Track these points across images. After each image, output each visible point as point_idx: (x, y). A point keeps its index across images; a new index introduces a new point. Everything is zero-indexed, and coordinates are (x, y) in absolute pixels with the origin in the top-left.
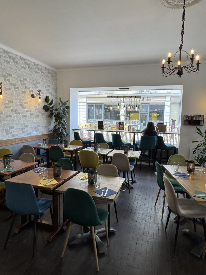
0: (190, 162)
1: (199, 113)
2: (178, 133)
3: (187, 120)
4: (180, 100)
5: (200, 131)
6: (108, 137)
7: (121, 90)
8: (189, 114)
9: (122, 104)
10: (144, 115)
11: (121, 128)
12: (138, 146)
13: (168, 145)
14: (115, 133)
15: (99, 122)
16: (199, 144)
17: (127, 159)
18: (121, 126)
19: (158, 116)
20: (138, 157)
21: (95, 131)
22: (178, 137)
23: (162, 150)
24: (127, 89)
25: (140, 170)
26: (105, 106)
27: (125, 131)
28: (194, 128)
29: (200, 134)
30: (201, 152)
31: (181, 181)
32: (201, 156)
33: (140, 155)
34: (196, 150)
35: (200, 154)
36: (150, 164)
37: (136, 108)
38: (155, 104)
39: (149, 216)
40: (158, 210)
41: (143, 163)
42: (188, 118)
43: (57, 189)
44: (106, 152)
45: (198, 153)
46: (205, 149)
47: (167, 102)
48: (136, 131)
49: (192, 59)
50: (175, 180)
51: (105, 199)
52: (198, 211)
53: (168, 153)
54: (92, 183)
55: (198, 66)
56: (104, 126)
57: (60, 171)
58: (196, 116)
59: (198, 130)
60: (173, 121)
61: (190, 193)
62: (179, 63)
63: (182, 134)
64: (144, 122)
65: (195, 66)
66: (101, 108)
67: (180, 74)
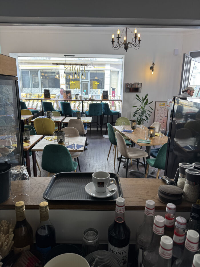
0: (133, 121)
1: (137, 81)
2: (120, 100)
3: (128, 88)
4: (121, 70)
5: (139, 98)
6: (56, 106)
7: (66, 56)
8: (130, 82)
9: (62, 72)
10: (84, 83)
11: (69, 97)
12: (88, 114)
13: (113, 112)
14: (64, 102)
15: (45, 90)
16: (138, 109)
17: (82, 124)
18: (69, 95)
19: (98, 85)
20: (91, 122)
21: (42, 100)
22: (120, 103)
23: (108, 116)
24: (73, 57)
25: (90, 135)
26: (41, 72)
27: (72, 99)
28: (134, 95)
29: (138, 100)
30: (139, 115)
31: (128, 135)
32: (139, 119)
33: (92, 120)
34: (135, 114)
35: (138, 116)
36: (97, 129)
37: (76, 76)
38: (95, 72)
39: (104, 167)
40: (110, 161)
41: (92, 129)
42: (129, 86)
43: (33, 148)
44: (60, 119)
45: (137, 115)
46: (143, 112)
47: (107, 70)
48: (83, 99)
49: (136, 37)
50: (123, 135)
51: (76, 151)
52: (140, 154)
53: (114, 117)
54: (61, 142)
55: (139, 42)
56: (51, 95)
57: (28, 135)
58: (135, 84)
59: (137, 96)
60: (114, 89)
61: (135, 141)
62: (125, 39)
63: (124, 101)
64: (85, 91)
65: (137, 42)
66: (37, 74)
67: (126, 48)
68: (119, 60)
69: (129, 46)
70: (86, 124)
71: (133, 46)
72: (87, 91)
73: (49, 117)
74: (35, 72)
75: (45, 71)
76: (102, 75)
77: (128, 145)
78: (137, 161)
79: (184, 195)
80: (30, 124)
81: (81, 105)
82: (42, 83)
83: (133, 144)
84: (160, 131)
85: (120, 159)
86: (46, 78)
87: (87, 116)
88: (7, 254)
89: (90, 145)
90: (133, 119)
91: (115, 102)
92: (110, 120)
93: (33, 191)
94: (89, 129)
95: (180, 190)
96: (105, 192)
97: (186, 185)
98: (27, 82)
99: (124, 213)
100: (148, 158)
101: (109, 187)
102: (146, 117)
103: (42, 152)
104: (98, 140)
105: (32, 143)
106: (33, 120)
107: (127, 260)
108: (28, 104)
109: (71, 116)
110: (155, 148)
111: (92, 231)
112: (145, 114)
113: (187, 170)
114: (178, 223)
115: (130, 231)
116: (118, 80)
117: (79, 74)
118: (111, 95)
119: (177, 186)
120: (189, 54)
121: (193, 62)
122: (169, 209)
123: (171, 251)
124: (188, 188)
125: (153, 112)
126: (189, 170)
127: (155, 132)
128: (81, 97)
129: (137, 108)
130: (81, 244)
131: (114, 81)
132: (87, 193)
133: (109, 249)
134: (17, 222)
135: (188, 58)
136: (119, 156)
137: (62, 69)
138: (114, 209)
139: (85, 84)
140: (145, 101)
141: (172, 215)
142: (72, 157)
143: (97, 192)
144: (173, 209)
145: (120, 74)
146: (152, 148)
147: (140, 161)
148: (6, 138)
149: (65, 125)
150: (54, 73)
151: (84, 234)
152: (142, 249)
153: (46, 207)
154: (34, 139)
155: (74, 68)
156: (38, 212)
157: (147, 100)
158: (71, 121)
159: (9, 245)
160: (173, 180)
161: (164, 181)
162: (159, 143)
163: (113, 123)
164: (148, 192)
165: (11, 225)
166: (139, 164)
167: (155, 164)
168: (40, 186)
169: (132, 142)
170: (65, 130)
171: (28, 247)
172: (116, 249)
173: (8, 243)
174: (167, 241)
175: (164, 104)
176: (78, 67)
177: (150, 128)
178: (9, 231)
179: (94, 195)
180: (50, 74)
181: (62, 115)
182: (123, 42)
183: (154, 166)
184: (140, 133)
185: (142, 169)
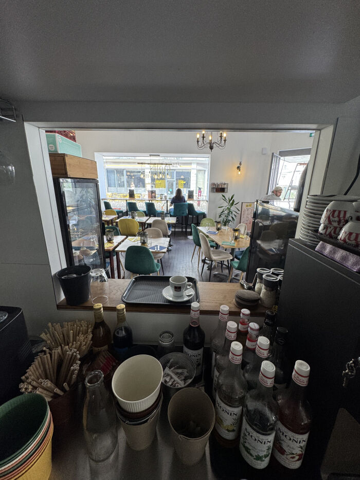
0: (218, 222)
1: (224, 181)
2: (206, 200)
3: (214, 188)
4: (208, 170)
5: (225, 198)
6: (141, 206)
8: (216, 182)
9: (147, 172)
11: (153, 197)
12: (172, 214)
13: (198, 212)
14: (148, 202)
16: (224, 209)
17: (166, 224)
18: (153, 194)
19: (184, 184)
21: (126, 200)
22: (206, 204)
23: (193, 216)
24: (158, 156)
25: (174, 236)
26: (127, 172)
27: (157, 199)
28: (220, 195)
29: (225, 200)
30: (225, 216)
31: (212, 237)
32: (225, 220)
33: (176, 221)
34: (221, 214)
36: (186, 230)
37: (161, 176)
38: (181, 171)
40: (194, 263)
41: (177, 230)
42: (215, 186)
43: (116, 249)
44: (144, 219)
45: (223, 216)
46: (229, 212)
47: (193, 169)
48: (168, 199)
49: (221, 137)
50: (207, 236)
51: (159, 252)
52: (224, 256)
53: (198, 218)
54: (144, 243)
55: (225, 142)
56: (136, 195)
57: (112, 236)
58: (222, 184)
59: (224, 196)
60: (200, 189)
61: (220, 243)
62: (210, 138)
63: (210, 202)
64: (171, 190)
65: (223, 142)
66: (123, 174)
67: (211, 148)
68: (206, 159)
69: (214, 145)
70: (170, 225)
71: (219, 146)
72: (173, 190)
73: (133, 218)
74: (120, 172)
75: (130, 170)
76: (189, 173)
77: (212, 246)
78: (221, 263)
79: (261, 301)
80: (114, 224)
81: (166, 205)
82: (127, 182)
83: (217, 246)
84: (246, 233)
85: (204, 261)
86: (131, 178)
87: (171, 216)
88: (85, 353)
89: (175, 246)
90: (218, 220)
91: (201, 203)
92: (195, 221)
93: (113, 293)
94: (173, 230)
95: (256, 296)
96: (182, 296)
97: (263, 290)
98: (112, 182)
99: (198, 318)
100: (232, 260)
101: (186, 292)
102: (232, 218)
103: (125, 253)
104: (183, 241)
105: (115, 244)
106: (118, 220)
107: (201, 362)
108: (113, 204)
109: (155, 216)
110: (241, 250)
111: (168, 333)
112: (231, 215)
113: (264, 276)
114: (251, 329)
115: (204, 334)
116: (204, 179)
117: (164, 173)
118: (197, 195)
119: (254, 291)
120: (278, 153)
121: (281, 162)
122: (243, 314)
123: (241, 357)
124: (265, 294)
125: (240, 212)
126: (266, 276)
127: (240, 234)
128: (165, 197)
129: (222, 208)
130: (157, 346)
131: (200, 180)
132: (164, 297)
133: (184, 352)
134: (96, 323)
135: (277, 157)
136: (203, 258)
137: (147, 169)
138: (189, 313)
139: (170, 184)
140: (231, 202)
141: (246, 320)
142: (155, 258)
143: (175, 296)
144: (247, 315)
145: (206, 173)
146: (237, 250)
147: (224, 263)
148: (90, 239)
149: (149, 226)
150: (140, 172)
151: (160, 336)
152: (215, 352)
153: (123, 309)
154: (117, 239)
155: (159, 168)
156: (115, 313)
157: (234, 201)
158: (155, 221)
159: (87, 344)
160: (251, 285)
161: (242, 286)
162: (244, 245)
163: (198, 224)
164: (225, 297)
165: (90, 326)
166: (224, 266)
167: (238, 267)
168: (119, 288)
169: (216, 244)
170: (147, 231)
171: (106, 347)
172: (190, 352)
173: (86, 343)
174: (237, 347)
175: (250, 205)
176: (164, 166)
177: (235, 230)
178: (88, 332)
179: (171, 299)
180: (136, 174)
181: (146, 216)
182: (208, 141)
183: (238, 269)
184: (224, 235)
185: (226, 272)
